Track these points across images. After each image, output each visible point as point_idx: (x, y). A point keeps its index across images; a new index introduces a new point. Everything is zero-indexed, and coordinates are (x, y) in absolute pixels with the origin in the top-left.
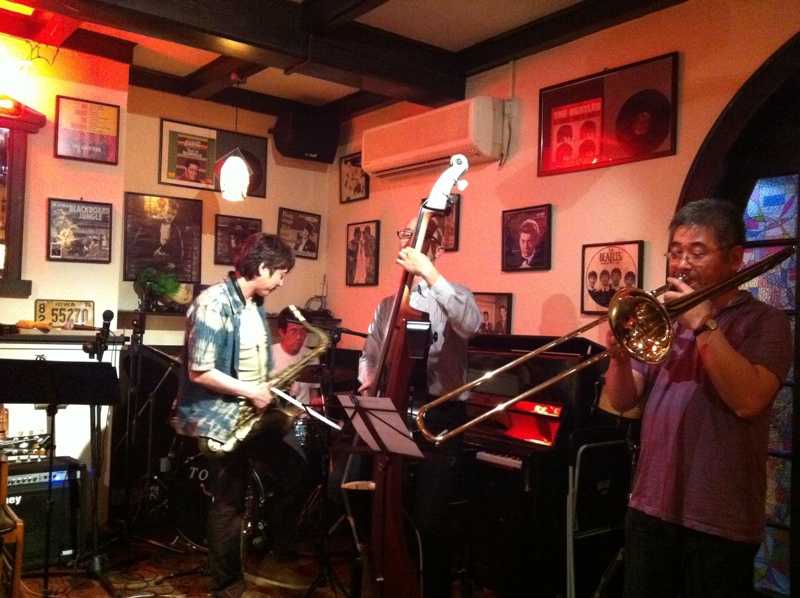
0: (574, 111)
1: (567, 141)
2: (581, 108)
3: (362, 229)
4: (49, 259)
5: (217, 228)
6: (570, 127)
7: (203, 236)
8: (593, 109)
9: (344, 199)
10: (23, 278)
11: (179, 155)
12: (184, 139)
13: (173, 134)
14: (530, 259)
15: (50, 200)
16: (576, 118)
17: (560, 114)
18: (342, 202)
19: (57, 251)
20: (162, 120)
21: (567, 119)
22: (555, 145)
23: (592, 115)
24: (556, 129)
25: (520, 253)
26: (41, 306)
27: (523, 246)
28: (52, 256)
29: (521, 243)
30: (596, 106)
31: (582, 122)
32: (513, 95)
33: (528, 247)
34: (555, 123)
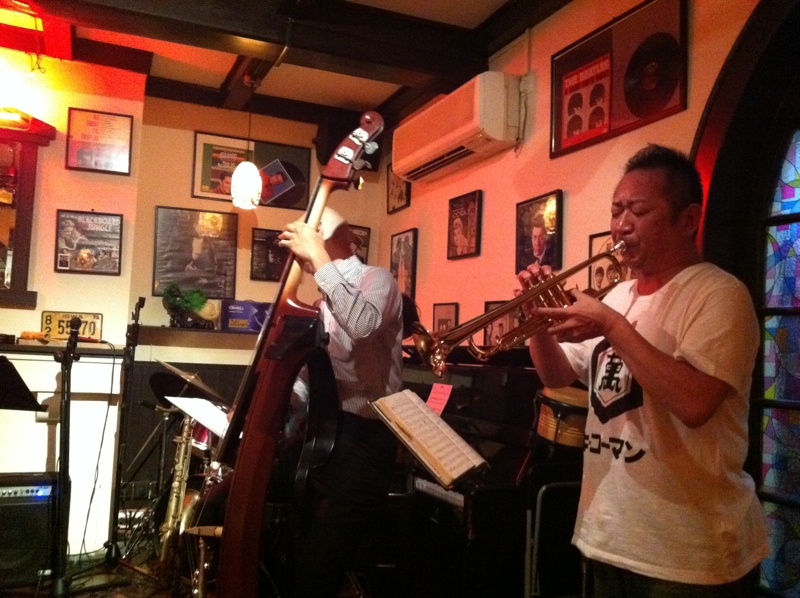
0: (584, 75)
1: (577, 112)
2: (591, 70)
3: (403, 240)
4: (57, 270)
5: (254, 242)
6: (579, 95)
7: (239, 251)
8: (603, 69)
9: (391, 209)
10: (29, 289)
11: (213, 168)
12: (219, 152)
13: (207, 147)
14: (541, 258)
15: (59, 212)
16: (586, 83)
17: (569, 82)
18: (389, 213)
19: (64, 263)
20: (196, 132)
21: (577, 87)
22: (567, 118)
23: (600, 76)
24: (567, 99)
25: (532, 251)
26: (47, 318)
27: (535, 242)
28: (59, 268)
29: (533, 240)
30: (604, 65)
31: (591, 87)
32: (529, 69)
33: (539, 244)
34: (566, 93)
